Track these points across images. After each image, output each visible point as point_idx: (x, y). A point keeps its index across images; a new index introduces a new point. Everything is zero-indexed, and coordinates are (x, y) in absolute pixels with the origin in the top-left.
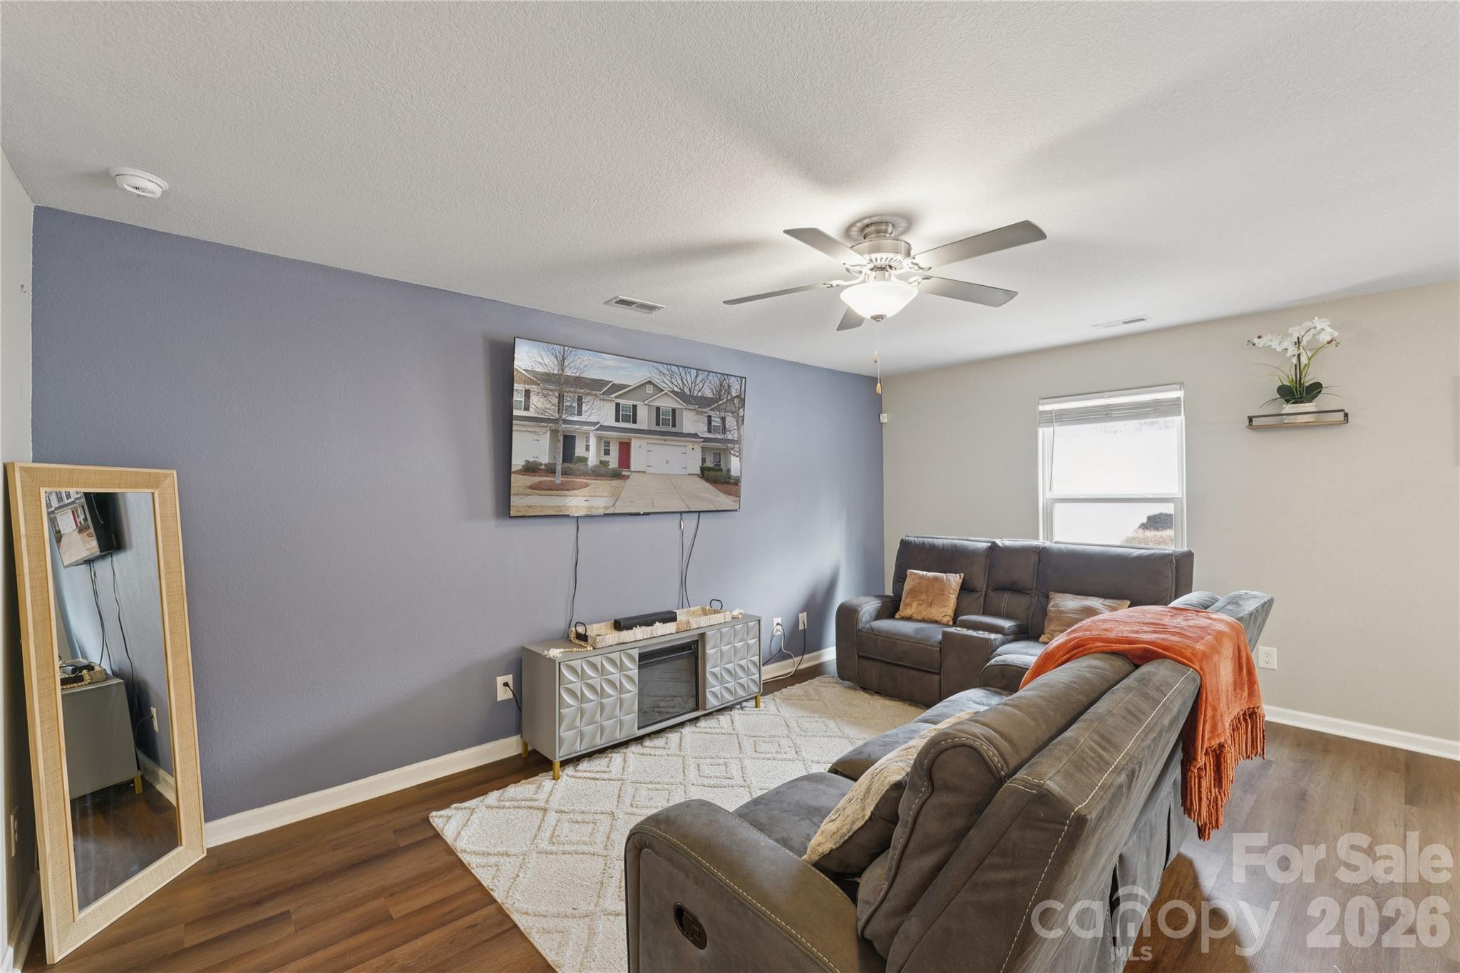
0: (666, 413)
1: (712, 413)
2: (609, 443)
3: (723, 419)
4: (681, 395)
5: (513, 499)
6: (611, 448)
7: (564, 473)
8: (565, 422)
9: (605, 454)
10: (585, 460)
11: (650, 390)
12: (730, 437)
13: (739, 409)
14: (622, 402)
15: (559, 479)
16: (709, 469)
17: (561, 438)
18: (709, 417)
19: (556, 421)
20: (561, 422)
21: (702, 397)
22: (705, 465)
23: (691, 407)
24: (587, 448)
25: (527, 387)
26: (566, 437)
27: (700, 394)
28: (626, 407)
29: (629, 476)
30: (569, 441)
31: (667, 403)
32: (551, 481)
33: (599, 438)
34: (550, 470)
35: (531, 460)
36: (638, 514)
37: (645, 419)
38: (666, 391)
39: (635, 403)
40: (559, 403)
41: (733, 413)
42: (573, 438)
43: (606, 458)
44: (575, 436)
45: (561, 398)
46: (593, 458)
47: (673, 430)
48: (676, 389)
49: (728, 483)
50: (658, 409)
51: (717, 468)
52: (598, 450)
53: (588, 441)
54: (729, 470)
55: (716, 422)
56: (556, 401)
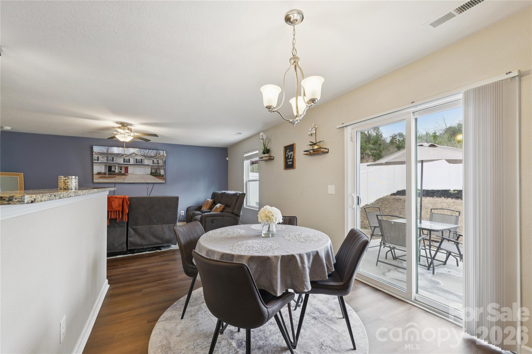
0: (139, 160)
1: (153, 160)
2: (122, 167)
3: (158, 161)
4: (144, 156)
5: (94, 180)
6: (122, 169)
7: (109, 174)
8: (109, 163)
9: (120, 170)
10: (115, 171)
11: (134, 155)
12: (160, 165)
13: (163, 158)
14: (125, 158)
15: (107, 176)
16: (153, 173)
17: (108, 167)
18: (153, 161)
19: (106, 163)
20: (107, 163)
21: (151, 156)
22: (152, 172)
23: (147, 158)
24: (115, 169)
25: (98, 156)
26: (109, 166)
27: (150, 155)
28: (127, 159)
29: (128, 175)
30: (110, 168)
31: (139, 158)
32: (105, 176)
33: (119, 167)
34: (105, 174)
35: (99, 172)
36: (131, 183)
37: (132, 162)
38: (139, 155)
39: (129, 158)
40: (107, 159)
41: (161, 159)
42: (111, 167)
43: (121, 171)
44: (111, 166)
45: (107, 158)
46: (117, 171)
47: (142, 164)
48: (142, 154)
49: (160, 176)
50: (136, 159)
51: (156, 172)
52: (118, 169)
53: (115, 167)
54: (160, 173)
55: (155, 161)
56: (106, 159)
